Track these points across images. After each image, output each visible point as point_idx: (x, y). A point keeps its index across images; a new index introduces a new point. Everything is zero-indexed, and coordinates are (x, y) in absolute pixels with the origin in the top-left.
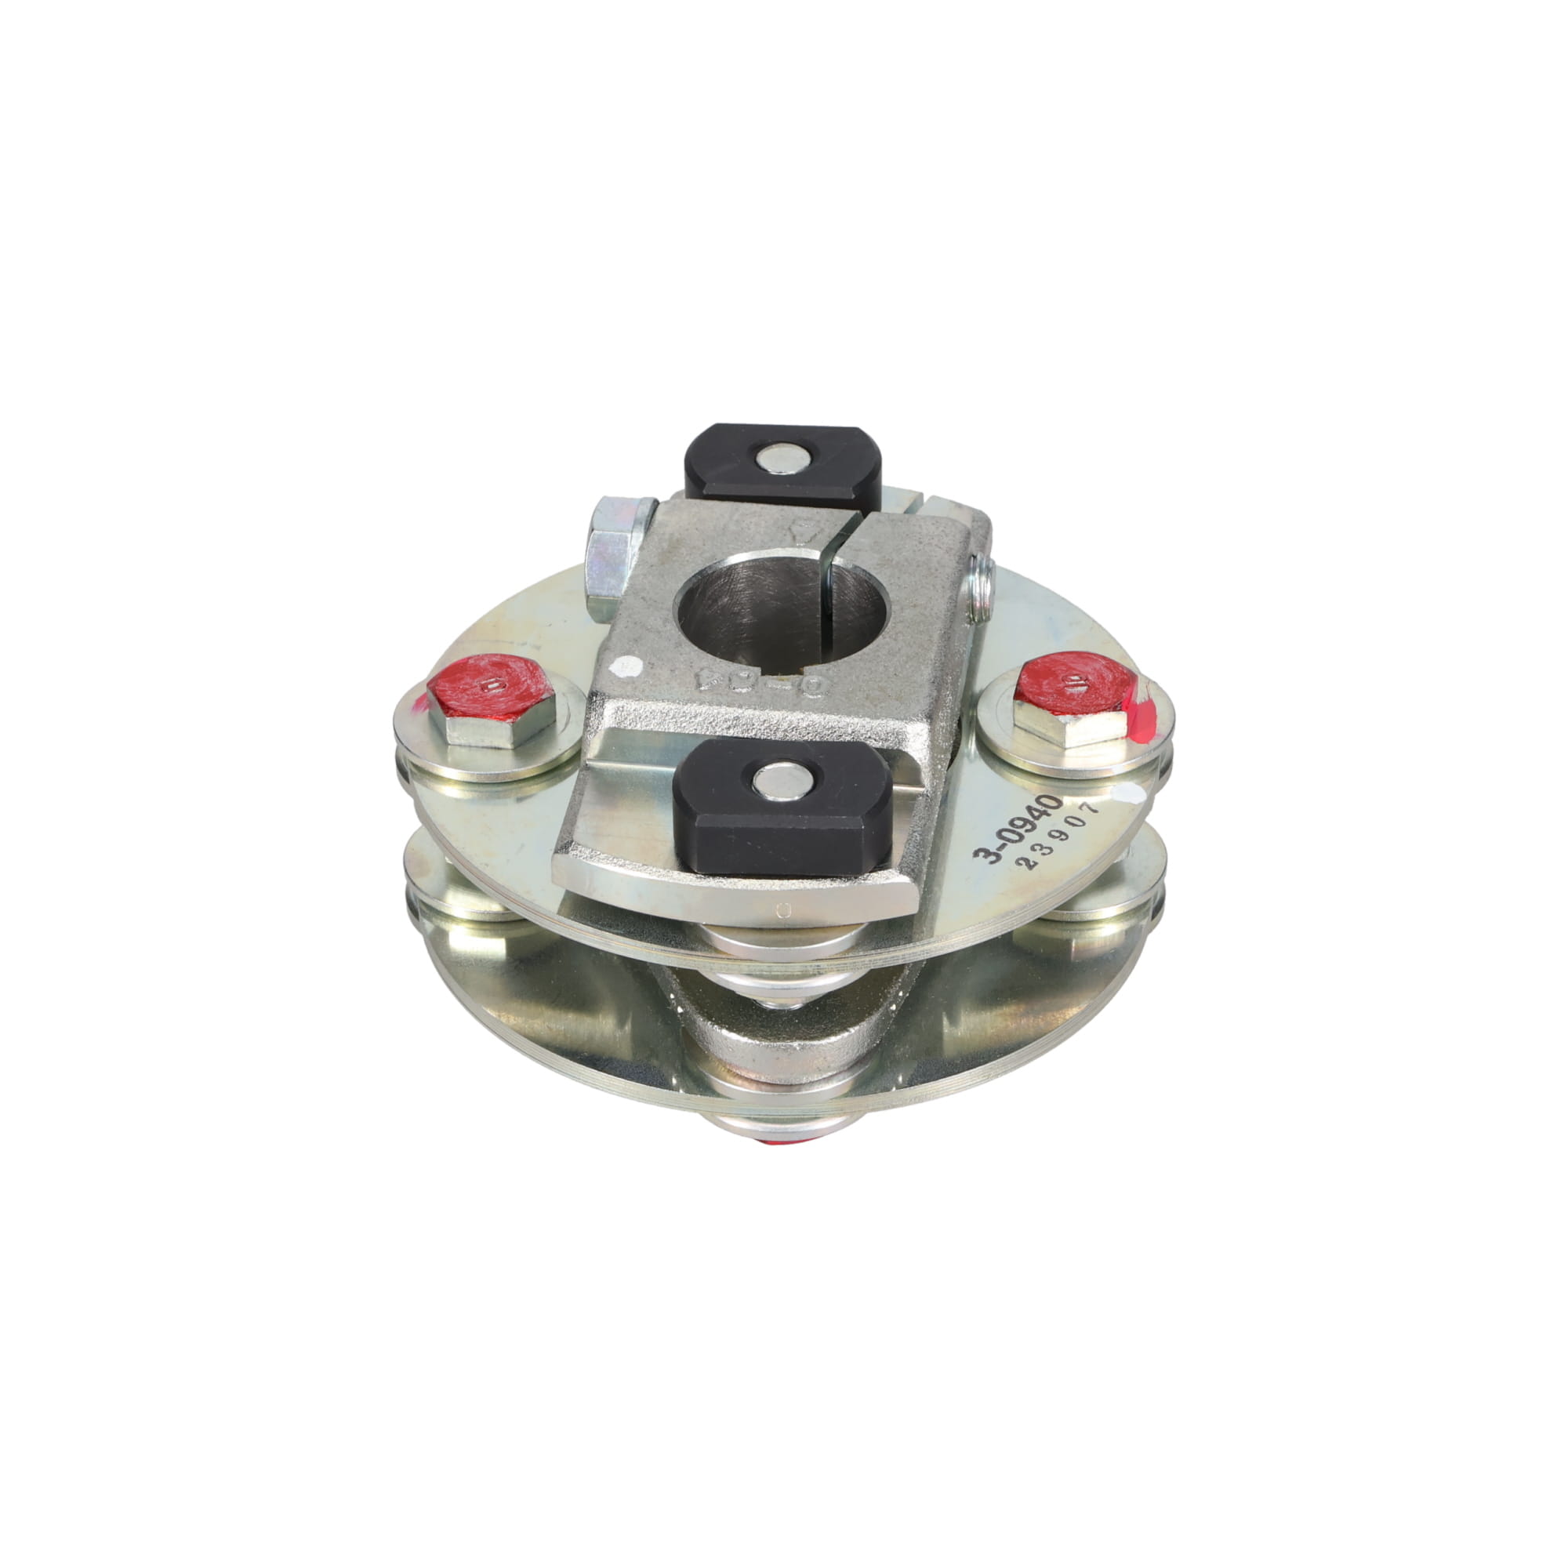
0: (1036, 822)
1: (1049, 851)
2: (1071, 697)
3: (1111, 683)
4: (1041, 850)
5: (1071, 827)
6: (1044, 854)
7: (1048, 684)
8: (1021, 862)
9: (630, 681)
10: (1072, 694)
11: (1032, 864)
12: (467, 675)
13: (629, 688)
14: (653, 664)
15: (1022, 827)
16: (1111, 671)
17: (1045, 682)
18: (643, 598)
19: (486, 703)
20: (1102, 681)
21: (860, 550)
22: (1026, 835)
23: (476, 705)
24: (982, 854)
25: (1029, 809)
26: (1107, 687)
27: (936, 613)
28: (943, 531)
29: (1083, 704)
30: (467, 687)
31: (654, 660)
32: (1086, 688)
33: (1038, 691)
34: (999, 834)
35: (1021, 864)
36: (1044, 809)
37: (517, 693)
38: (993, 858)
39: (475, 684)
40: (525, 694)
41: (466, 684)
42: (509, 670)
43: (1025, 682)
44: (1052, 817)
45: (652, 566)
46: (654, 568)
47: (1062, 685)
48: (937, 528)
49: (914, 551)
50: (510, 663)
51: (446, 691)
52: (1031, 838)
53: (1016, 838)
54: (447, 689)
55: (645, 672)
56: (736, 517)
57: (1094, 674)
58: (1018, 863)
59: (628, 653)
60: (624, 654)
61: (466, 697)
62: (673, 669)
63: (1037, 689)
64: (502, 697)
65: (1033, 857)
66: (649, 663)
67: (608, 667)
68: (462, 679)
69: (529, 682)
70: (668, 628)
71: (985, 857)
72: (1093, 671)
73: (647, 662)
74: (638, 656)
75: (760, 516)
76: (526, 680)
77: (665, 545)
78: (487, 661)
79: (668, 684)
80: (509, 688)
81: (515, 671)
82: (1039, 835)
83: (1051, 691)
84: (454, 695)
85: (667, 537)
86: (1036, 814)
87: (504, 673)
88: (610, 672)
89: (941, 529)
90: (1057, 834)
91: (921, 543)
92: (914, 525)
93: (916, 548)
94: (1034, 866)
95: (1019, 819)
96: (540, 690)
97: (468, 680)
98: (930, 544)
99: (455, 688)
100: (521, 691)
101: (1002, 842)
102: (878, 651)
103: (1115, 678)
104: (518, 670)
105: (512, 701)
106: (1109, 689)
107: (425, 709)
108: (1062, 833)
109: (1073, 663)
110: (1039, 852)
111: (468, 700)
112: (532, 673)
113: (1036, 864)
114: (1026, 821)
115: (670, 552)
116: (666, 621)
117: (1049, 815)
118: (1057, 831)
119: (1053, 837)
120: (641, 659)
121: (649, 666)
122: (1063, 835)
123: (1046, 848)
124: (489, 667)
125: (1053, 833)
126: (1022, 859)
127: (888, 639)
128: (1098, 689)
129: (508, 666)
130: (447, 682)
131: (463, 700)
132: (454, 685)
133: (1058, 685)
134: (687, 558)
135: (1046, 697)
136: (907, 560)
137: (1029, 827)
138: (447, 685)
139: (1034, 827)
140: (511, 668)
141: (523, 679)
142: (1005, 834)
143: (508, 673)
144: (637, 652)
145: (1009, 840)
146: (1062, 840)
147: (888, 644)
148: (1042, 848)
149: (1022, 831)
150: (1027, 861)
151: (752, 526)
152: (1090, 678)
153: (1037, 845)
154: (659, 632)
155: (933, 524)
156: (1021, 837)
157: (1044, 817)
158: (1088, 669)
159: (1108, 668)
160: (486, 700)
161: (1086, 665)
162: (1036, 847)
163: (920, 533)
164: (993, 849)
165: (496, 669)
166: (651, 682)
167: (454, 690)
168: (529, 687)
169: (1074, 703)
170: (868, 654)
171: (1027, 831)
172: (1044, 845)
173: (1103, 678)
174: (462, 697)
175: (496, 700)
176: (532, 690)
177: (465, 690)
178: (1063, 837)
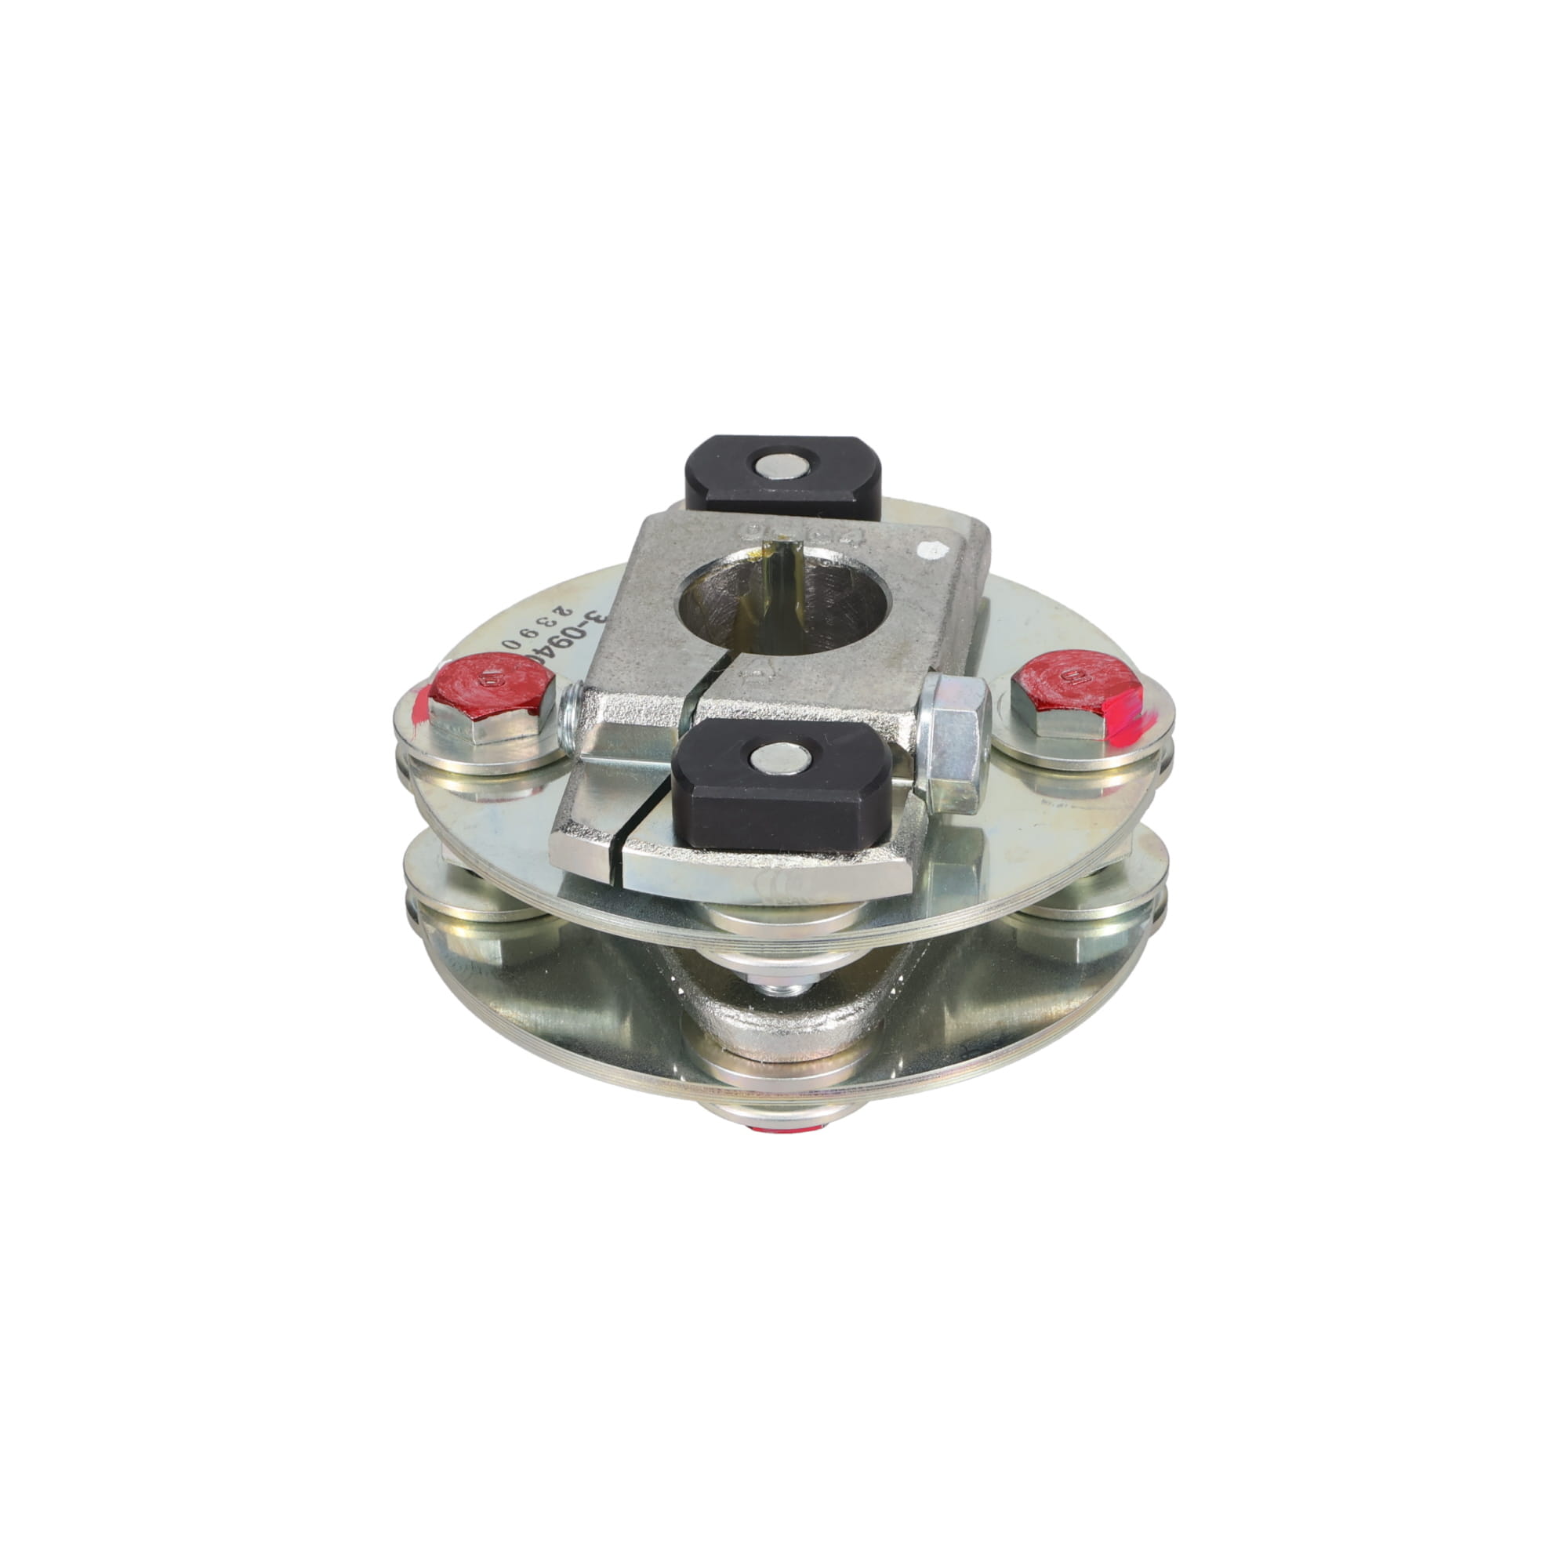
0: (548, 644)
1: (541, 621)
2: (499, 666)
3: (457, 679)
4: (547, 622)
5: (516, 641)
6: (546, 618)
7: (519, 678)
8: (567, 613)
9: (928, 538)
10: (498, 669)
11: (558, 611)
12: (1102, 686)
13: (928, 533)
14: (907, 553)
15: (561, 640)
16: (454, 690)
17: (521, 680)
18: (924, 611)
19: (1077, 661)
20: (466, 680)
21: (702, 655)
22: (559, 634)
23: (1087, 658)
24: (602, 619)
25: (552, 655)
26: (462, 675)
27: (630, 597)
28: (614, 676)
29: (488, 661)
30: (1101, 675)
31: (907, 556)
32: (485, 673)
33: (531, 672)
34: (583, 634)
35: (568, 610)
36: (538, 656)
37: (1049, 670)
38: (592, 616)
39: (1092, 677)
40: (1041, 669)
41: (1102, 677)
42: (1062, 691)
43: (542, 680)
44: (531, 649)
45: (917, 641)
46: (915, 639)
47: (506, 677)
48: (618, 678)
49: (645, 655)
50: (1061, 697)
51: (1121, 671)
52: (556, 631)
53: (568, 632)
54: (1120, 673)
55: (915, 546)
56: (833, 688)
57: (473, 687)
58: (571, 612)
59: (933, 562)
60: (936, 561)
61: (1099, 666)
62: (888, 549)
63: (532, 674)
64: (1063, 666)
65: (557, 617)
66: (911, 553)
67: (950, 551)
68: (1106, 682)
69: (1039, 680)
70: (896, 583)
71: (599, 616)
72: (473, 689)
73: (913, 554)
74: (923, 559)
75: (805, 690)
76: (1042, 681)
77: (906, 661)
78: (1085, 699)
79: (892, 536)
80: (1058, 674)
81: (1055, 691)
82: (545, 634)
83: (518, 672)
84: (1111, 667)
85: (904, 669)
86: (546, 651)
87: (1065, 688)
88: (948, 546)
89: (615, 677)
90: (530, 634)
91: (638, 664)
92: (642, 681)
93: (643, 657)
94: (556, 609)
95: (563, 647)
96: (1026, 673)
97: (1100, 681)
98: (628, 662)
99: (1112, 674)
100: (1044, 672)
101: (582, 628)
102: (690, 564)
103: (452, 683)
104: (1051, 691)
105: (1052, 663)
106: (461, 673)
107: (1145, 714)
108: (526, 636)
109: (490, 698)
110: (550, 620)
111: (1097, 663)
112: (1037, 689)
113: (554, 611)
114: (557, 645)
115: (900, 654)
116: (899, 589)
117: (535, 650)
118: (529, 637)
119: (534, 632)
120: (919, 557)
121: (911, 552)
122: (525, 634)
123: (542, 624)
124: (1082, 693)
125: (533, 635)
126: (564, 615)
127: (680, 574)
128: (471, 673)
129: (1062, 694)
130: (1121, 679)
131: (1101, 662)
132: (1112, 676)
133: (510, 677)
134: (881, 648)
135: (524, 667)
136: (654, 646)
137: (555, 641)
138: (1121, 676)
139: (550, 641)
140: (1060, 693)
141: (1045, 682)
142: (579, 635)
143: (1062, 688)
144: (924, 563)
145: (576, 630)
146: (526, 630)
147: (681, 570)
148: (546, 624)
149: (562, 637)
150: (562, 613)
151: (815, 679)
152: (477, 684)
153: (550, 626)
154: (904, 579)
155: (623, 682)
156: (564, 632)
157: (539, 648)
158: (475, 691)
159: (457, 693)
160: (1078, 663)
161: (478, 696)
162: (550, 624)
163: (638, 673)
164: (591, 622)
165: (1075, 692)
166: (908, 537)
167: (1112, 672)
168: (1039, 674)
169: (498, 661)
170: (701, 560)
171: (557, 637)
172: (543, 626)
173: (464, 683)
174: (1103, 666)
175: (1068, 663)
176: (1034, 672)
177: (1102, 671)
178: (525, 632)
